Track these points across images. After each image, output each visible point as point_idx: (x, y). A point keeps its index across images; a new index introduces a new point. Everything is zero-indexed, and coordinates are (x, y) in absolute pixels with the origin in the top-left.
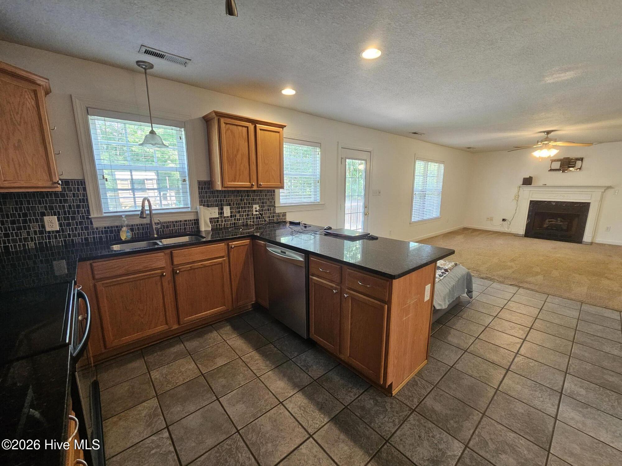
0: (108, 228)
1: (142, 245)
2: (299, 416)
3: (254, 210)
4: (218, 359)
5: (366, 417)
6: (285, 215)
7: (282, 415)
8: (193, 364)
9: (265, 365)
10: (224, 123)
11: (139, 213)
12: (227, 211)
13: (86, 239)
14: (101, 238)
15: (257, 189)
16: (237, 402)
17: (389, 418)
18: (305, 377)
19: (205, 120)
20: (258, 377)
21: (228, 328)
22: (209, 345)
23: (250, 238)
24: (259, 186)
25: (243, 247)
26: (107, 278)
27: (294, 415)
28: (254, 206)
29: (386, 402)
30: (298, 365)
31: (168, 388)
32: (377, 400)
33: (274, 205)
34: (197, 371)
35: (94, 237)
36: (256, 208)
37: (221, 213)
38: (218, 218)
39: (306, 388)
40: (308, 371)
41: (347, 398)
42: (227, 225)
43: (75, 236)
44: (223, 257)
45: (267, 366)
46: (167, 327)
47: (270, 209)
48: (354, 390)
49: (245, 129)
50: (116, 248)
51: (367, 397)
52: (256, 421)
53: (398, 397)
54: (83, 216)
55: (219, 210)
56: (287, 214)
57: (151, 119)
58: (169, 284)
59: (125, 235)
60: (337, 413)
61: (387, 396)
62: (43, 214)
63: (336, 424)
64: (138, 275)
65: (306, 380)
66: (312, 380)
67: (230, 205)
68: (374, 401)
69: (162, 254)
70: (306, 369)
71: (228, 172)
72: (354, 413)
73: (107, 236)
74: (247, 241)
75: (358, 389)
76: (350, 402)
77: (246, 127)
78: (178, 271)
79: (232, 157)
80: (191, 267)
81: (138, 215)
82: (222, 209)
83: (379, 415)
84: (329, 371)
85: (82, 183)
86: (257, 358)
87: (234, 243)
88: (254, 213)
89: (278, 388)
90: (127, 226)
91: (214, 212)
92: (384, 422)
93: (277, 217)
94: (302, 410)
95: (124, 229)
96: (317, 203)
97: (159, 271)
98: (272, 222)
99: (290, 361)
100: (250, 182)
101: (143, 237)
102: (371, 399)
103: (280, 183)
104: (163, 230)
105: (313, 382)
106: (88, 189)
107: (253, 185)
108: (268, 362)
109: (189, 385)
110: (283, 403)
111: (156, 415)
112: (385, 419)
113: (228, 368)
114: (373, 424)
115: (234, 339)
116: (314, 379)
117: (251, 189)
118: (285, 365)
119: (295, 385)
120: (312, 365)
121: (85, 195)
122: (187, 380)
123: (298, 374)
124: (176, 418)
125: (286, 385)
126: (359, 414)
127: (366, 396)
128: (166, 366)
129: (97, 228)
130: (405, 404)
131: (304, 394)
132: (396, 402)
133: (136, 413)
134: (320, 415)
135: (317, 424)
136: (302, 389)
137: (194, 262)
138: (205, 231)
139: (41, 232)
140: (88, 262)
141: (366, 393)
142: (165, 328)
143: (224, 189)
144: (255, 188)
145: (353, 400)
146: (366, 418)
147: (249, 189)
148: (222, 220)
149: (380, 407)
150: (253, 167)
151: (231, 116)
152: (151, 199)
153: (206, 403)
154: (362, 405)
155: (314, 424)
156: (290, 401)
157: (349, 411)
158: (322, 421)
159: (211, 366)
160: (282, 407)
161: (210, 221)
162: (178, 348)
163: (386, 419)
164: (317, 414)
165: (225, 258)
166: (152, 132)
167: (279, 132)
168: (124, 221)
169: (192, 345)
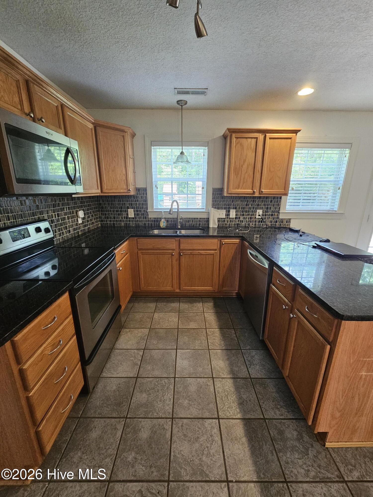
0: (156, 218)
1: (170, 232)
2: (219, 397)
3: (257, 214)
4: (192, 323)
5: (279, 442)
6: (290, 222)
7: (208, 387)
8: (177, 319)
9: (219, 343)
10: (235, 138)
11: (169, 210)
12: (233, 214)
13: (145, 224)
14: (152, 224)
15: (259, 196)
16: (185, 359)
17: (305, 464)
18: (244, 371)
19: (224, 137)
20: (209, 349)
21: (211, 304)
22: (192, 311)
23: (240, 238)
24: (261, 193)
25: (233, 245)
26: (142, 249)
27: (216, 393)
28: (258, 211)
29: (312, 446)
30: (245, 357)
31: (157, 327)
32: (302, 437)
33: (279, 211)
34: (176, 324)
35: (148, 224)
36: (259, 213)
37: (228, 215)
38: (225, 219)
39: (239, 380)
40: (250, 367)
41: (271, 411)
42: (231, 225)
43: (140, 222)
44: (216, 250)
45: (220, 345)
46: (172, 289)
47: (274, 214)
48: (283, 410)
49: (254, 141)
50: (156, 232)
51: (293, 426)
52: (189, 379)
53: (332, 453)
54: (145, 210)
55: (226, 212)
56: (292, 221)
57: (182, 143)
58: (176, 261)
59: (163, 224)
60: (252, 417)
61: (318, 441)
62: (128, 208)
63: (245, 425)
64: (159, 251)
65: (244, 373)
66: (248, 376)
67: (236, 208)
68: (298, 435)
69: (174, 240)
70: (249, 365)
71: (233, 181)
72: (268, 430)
73: (154, 224)
74: (237, 241)
75: (288, 412)
76: (271, 417)
77: (255, 138)
78: (182, 254)
79: (238, 167)
80: (191, 253)
81: (168, 211)
82: (229, 211)
83: (295, 452)
84: (268, 378)
85: (145, 190)
86: (217, 335)
87: (225, 240)
88: (257, 217)
89: (217, 365)
90: (165, 218)
91: (222, 214)
92: (296, 462)
93: (280, 223)
94: (225, 394)
95: (163, 220)
96: (334, 212)
97: (171, 251)
98: (273, 227)
99: (240, 350)
100: (252, 190)
101: (173, 227)
102: (296, 430)
103: (285, 190)
104: (185, 224)
105: (248, 378)
106: (148, 194)
107: (255, 192)
108: (222, 342)
109: (168, 330)
110: (214, 379)
111: (144, 339)
112: (299, 460)
113: (195, 332)
114: (281, 454)
115: (210, 314)
116: (250, 376)
117: (253, 196)
118: (233, 352)
119: (232, 372)
120: (256, 364)
121: (146, 197)
122: (169, 328)
123: (239, 365)
124: (151, 347)
125: (225, 367)
126: (274, 434)
127: (292, 424)
128: (163, 313)
129: (150, 218)
130: (337, 466)
131: (235, 383)
132: (326, 456)
133: (137, 332)
134: (236, 408)
135: (230, 413)
136: (235, 378)
137: (194, 250)
138: (213, 228)
139: (127, 218)
140: (136, 238)
141: (295, 421)
142: (170, 289)
143: (228, 195)
144: (257, 195)
145: (275, 418)
146: (278, 444)
147: (251, 195)
148: (228, 221)
149: (301, 445)
150: (258, 175)
151: (242, 130)
152: (178, 201)
153: (169, 347)
154: (282, 429)
155: (227, 411)
156: (221, 381)
157: (265, 424)
158: (235, 414)
159: (185, 326)
160: (212, 381)
161: (218, 220)
162: (175, 305)
163: (300, 462)
164: (235, 406)
165: (216, 251)
166: (182, 153)
167: (290, 138)
168: (163, 215)
169: (184, 306)
